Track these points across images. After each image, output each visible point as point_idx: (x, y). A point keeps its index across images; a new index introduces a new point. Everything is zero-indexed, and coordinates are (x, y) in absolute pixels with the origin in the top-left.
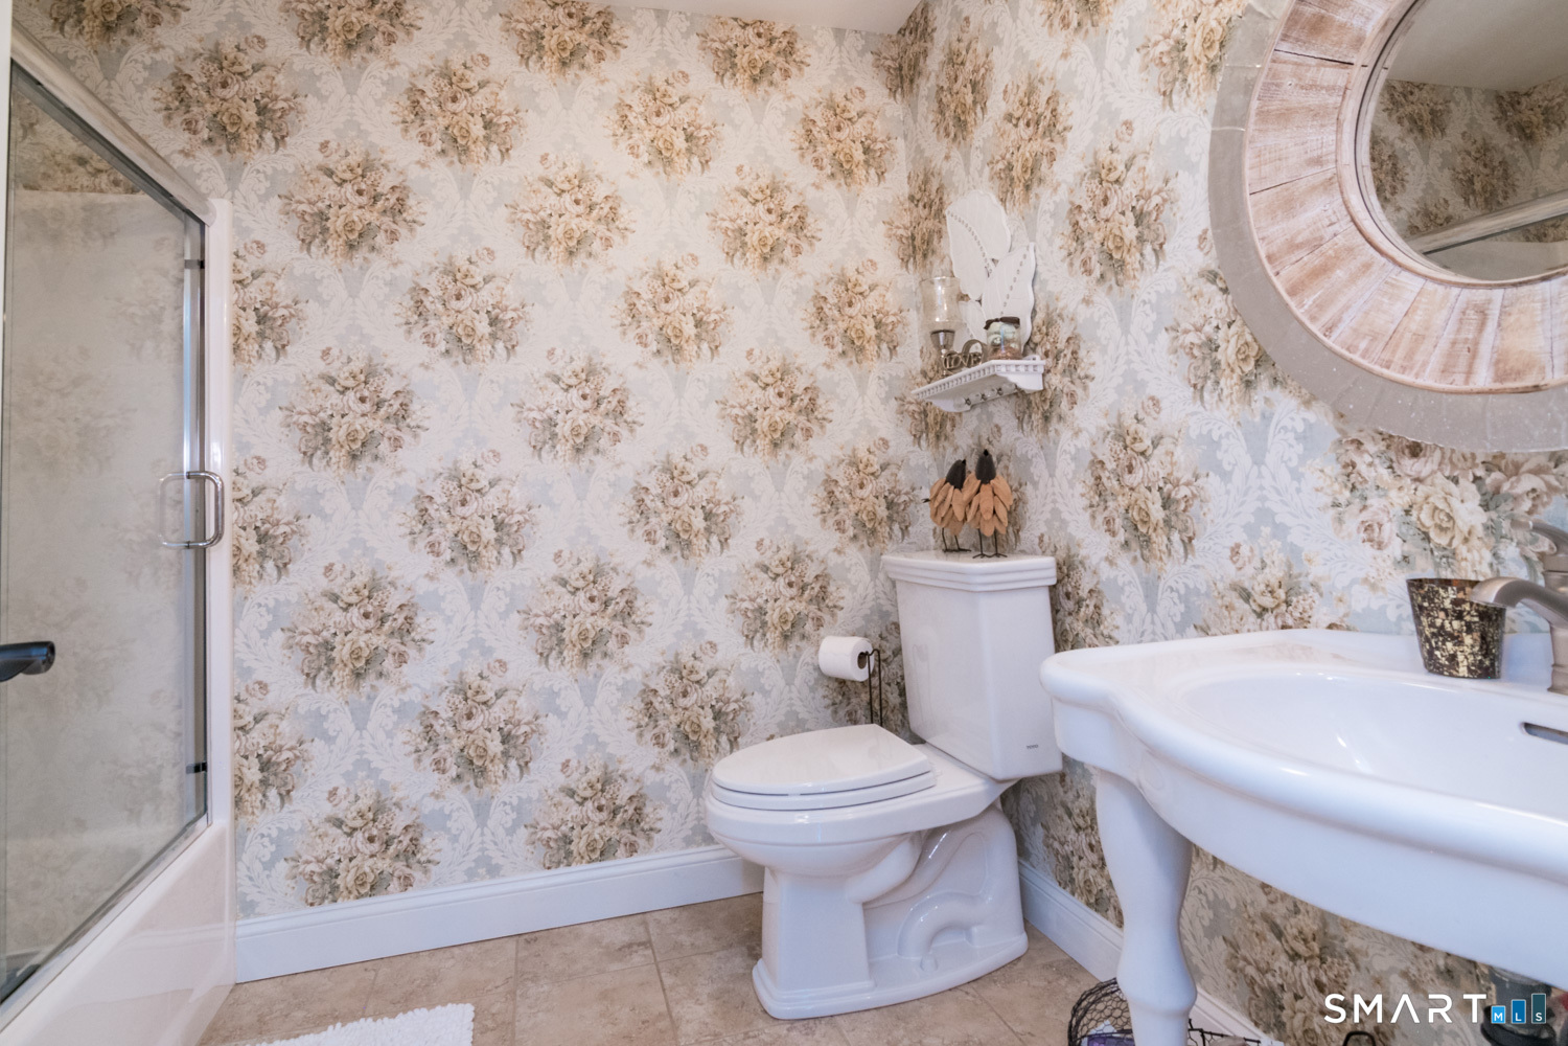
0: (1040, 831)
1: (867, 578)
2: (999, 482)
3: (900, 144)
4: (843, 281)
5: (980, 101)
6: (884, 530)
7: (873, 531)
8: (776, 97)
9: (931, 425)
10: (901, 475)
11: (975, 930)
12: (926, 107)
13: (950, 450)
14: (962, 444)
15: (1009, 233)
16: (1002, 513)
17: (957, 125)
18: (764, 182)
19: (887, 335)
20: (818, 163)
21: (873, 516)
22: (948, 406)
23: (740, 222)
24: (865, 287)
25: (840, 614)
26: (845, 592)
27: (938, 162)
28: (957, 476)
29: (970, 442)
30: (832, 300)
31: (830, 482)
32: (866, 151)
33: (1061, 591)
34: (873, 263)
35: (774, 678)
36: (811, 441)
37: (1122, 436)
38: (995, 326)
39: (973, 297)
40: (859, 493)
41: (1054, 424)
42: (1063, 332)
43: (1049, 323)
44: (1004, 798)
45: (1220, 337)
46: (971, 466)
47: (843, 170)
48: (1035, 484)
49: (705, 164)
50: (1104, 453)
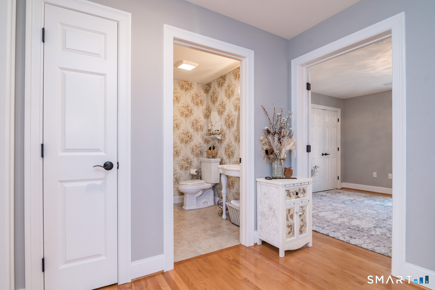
0: (217, 192)
1: (197, 162)
2: (215, 150)
3: (205, 101)
4: (196, 120)
5: (217, 100)
6: (199, 155)
7: (198, 155)
8: (189, 93)
9: (207, 141)
10: (202, 148)
11: (208, 202)
12: (209, 97)
13: (209, 145)
14: (211, 144)
15: (219, 119)
16: (215, 153)
17: (214, 102)
18: (186, 105)
19: (202, 128)
20: (194, 103)
21: (198, 153)
22: (209, 139)
23: (183, 111)
24: (199, 121)
25: (193, 166)
26: (194, 164)
27: (210, 106)
28: (210, 149)
29: (212, 144)
30: (195, 123)
31: (193, 148)
32: (201, 101)
33: (221, 163)
34: (200, 118)
35: (184, 175)
36: (191, 143)
37: (228, 145)
38: (216, 131)
39: (214, 126)
40: (197, 150)
41: (222, 143)
42: (224, 133)
43: (222, 131)
44: (213, 186)
45: (237, 136)
46: (212, 148)
47: (197, 104)
48: (219, 150)
49: (178, 102)
50: (227, 147)
